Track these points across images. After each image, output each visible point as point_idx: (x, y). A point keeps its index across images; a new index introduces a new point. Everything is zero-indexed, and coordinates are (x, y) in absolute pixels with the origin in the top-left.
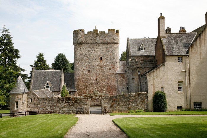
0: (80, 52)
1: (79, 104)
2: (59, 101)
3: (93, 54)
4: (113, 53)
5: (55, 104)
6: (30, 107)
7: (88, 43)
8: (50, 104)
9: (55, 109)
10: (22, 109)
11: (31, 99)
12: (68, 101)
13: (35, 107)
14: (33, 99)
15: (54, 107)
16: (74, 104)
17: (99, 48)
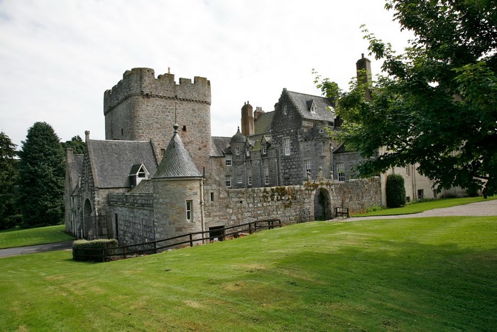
0: (146, 112)
1: (299, 202)
2: (267, 197)
3: (169, 118)
4: (204, 120)
5: (259, 205)
6: (210, 213)
7: (161, 97)
8: (251, 205)
9: (260, 215)
10: (200, 219)
11: (212, 194)
12: (281, 196)
13: (221, 213)
14: (215, 194)
15: (259, 212)
16: (291, 203)
17: (180, 109)
